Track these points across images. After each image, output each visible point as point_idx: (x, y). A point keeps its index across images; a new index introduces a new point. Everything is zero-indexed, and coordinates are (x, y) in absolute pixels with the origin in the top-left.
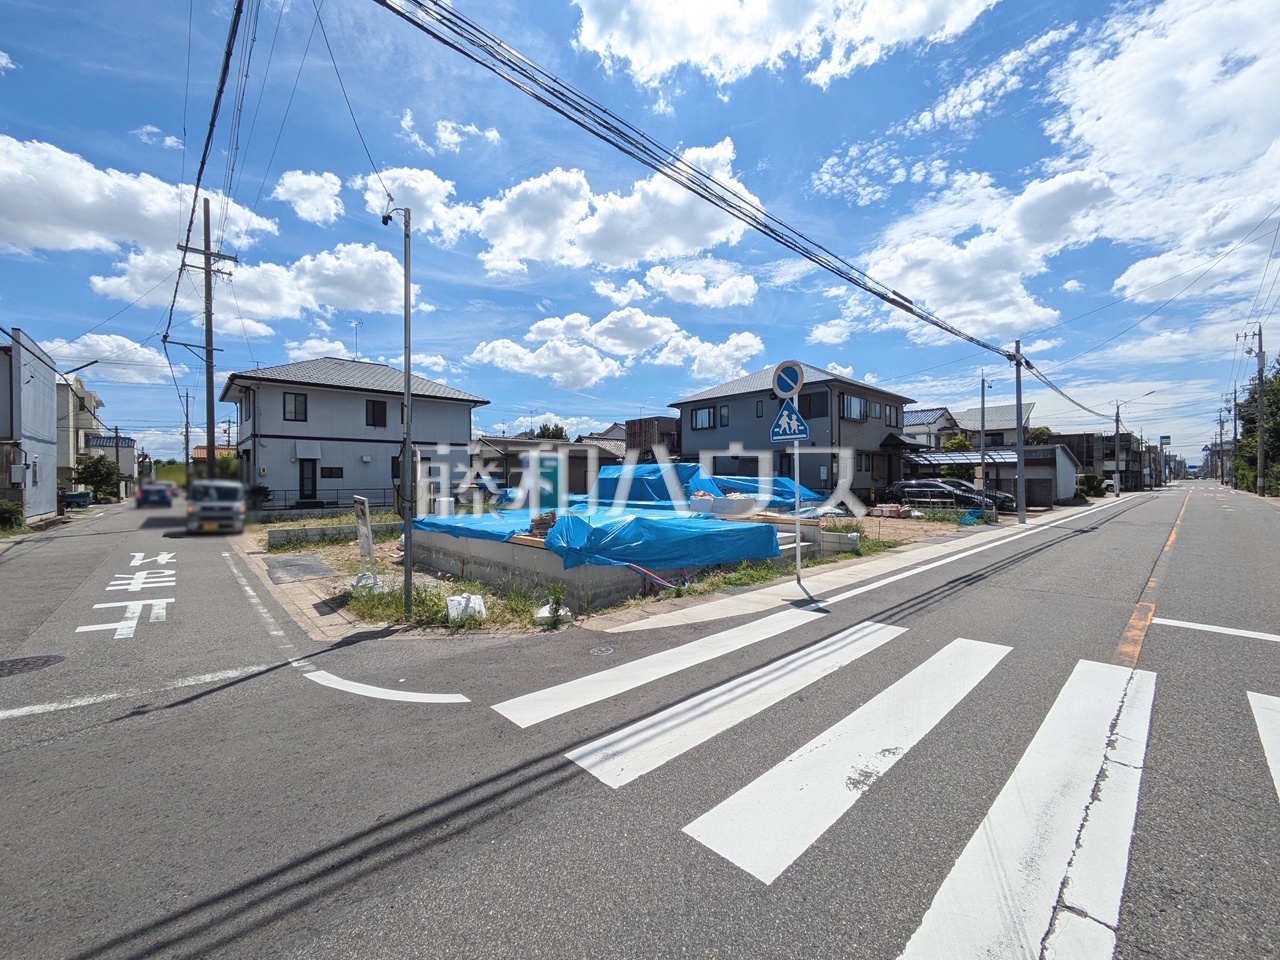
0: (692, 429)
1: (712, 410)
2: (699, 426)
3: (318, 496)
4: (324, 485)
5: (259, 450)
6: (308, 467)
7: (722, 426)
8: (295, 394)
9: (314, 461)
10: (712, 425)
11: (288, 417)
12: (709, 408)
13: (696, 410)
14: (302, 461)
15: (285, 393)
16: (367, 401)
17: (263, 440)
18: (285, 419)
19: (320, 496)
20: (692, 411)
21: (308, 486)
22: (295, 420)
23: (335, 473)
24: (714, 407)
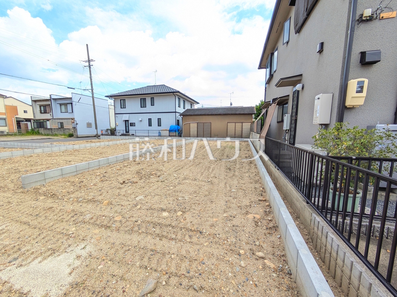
3: (130, 132)
4: (131, 128)
5: (116, 117)
6: (127, 122)
8: (123, 100)
9: (128, 121)
11: (122, 107)
14: (126, 121)
15: (121, 100)
16: (141, 99)
17: (117, 115)
18: (121, 108)
19: (131, 133)
21: (127, 129)
22: (123, 108)
23: (133, 125)
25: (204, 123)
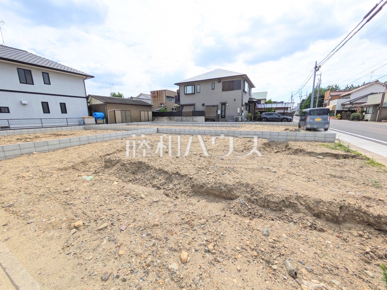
0: (185, 94)
1: (193, 86)
2: (188, 93)
7: (197, 93)
10: (193, 92)
12: (192, 86)
13: (186, 86)
16: (18, 69)
20: (185, 86)
23: (3, 110)
24: (194, 85)
25: (125, 111)
